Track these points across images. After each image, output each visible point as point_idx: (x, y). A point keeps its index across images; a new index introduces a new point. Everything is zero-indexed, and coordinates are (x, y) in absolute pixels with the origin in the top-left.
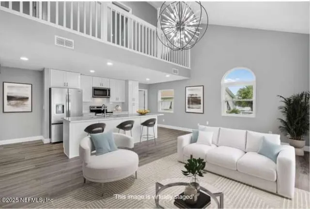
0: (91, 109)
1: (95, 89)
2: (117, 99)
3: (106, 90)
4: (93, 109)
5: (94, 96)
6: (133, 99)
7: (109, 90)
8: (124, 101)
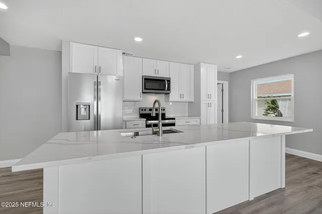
0: (142, 112)
1: (145, 79)
2: (181, 96)
3: (164, 81)
4: (144, 112)
5: (144, 91)
6: (209, 96)
7: (169, 81)
8: (192, 100)
